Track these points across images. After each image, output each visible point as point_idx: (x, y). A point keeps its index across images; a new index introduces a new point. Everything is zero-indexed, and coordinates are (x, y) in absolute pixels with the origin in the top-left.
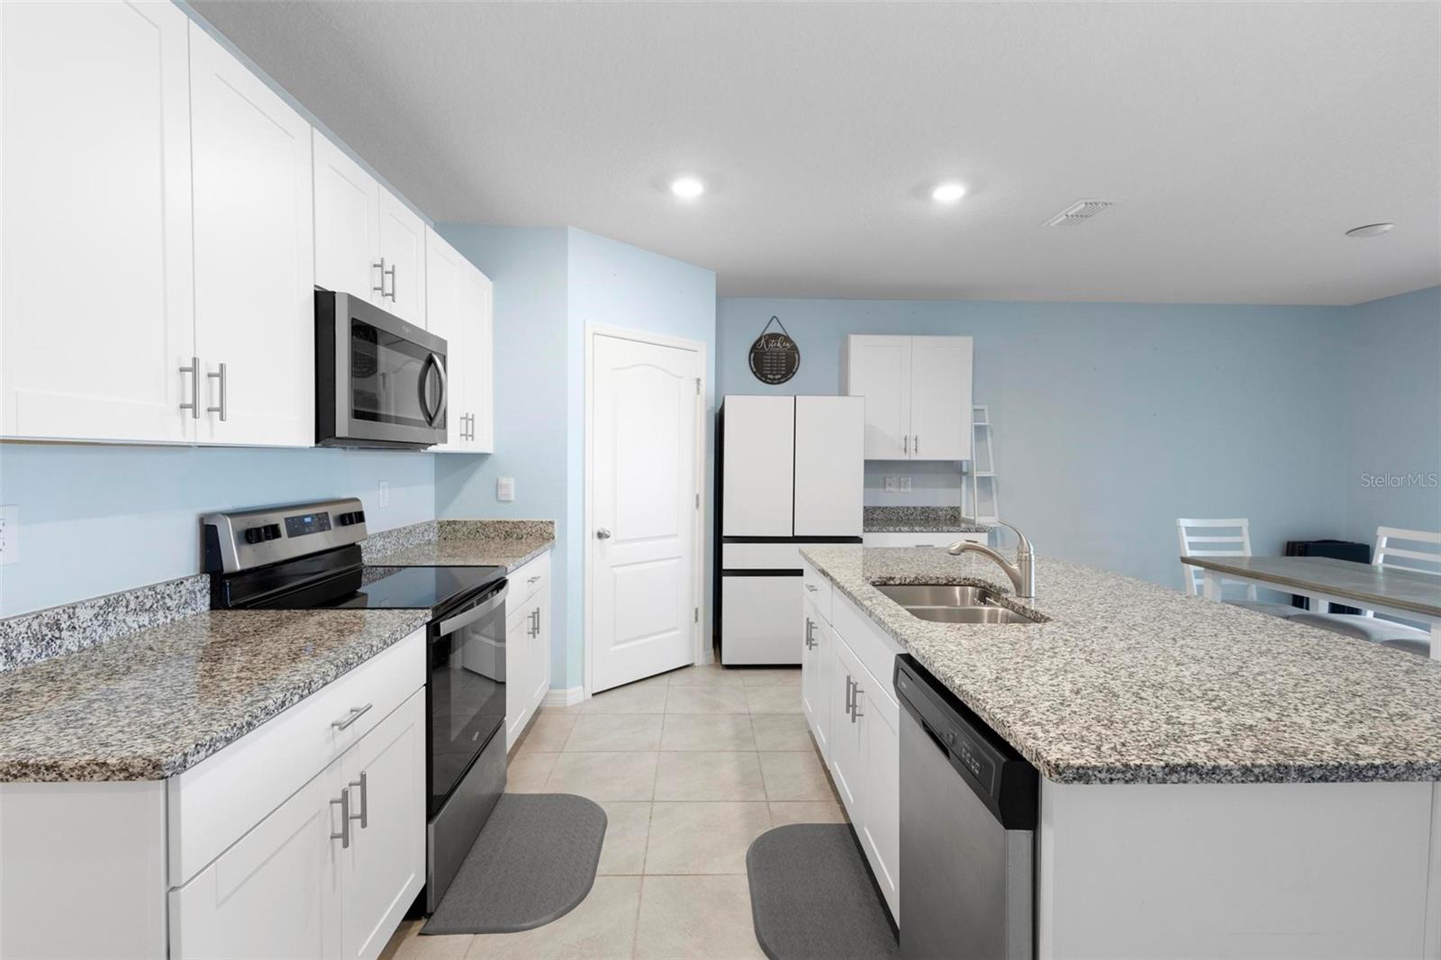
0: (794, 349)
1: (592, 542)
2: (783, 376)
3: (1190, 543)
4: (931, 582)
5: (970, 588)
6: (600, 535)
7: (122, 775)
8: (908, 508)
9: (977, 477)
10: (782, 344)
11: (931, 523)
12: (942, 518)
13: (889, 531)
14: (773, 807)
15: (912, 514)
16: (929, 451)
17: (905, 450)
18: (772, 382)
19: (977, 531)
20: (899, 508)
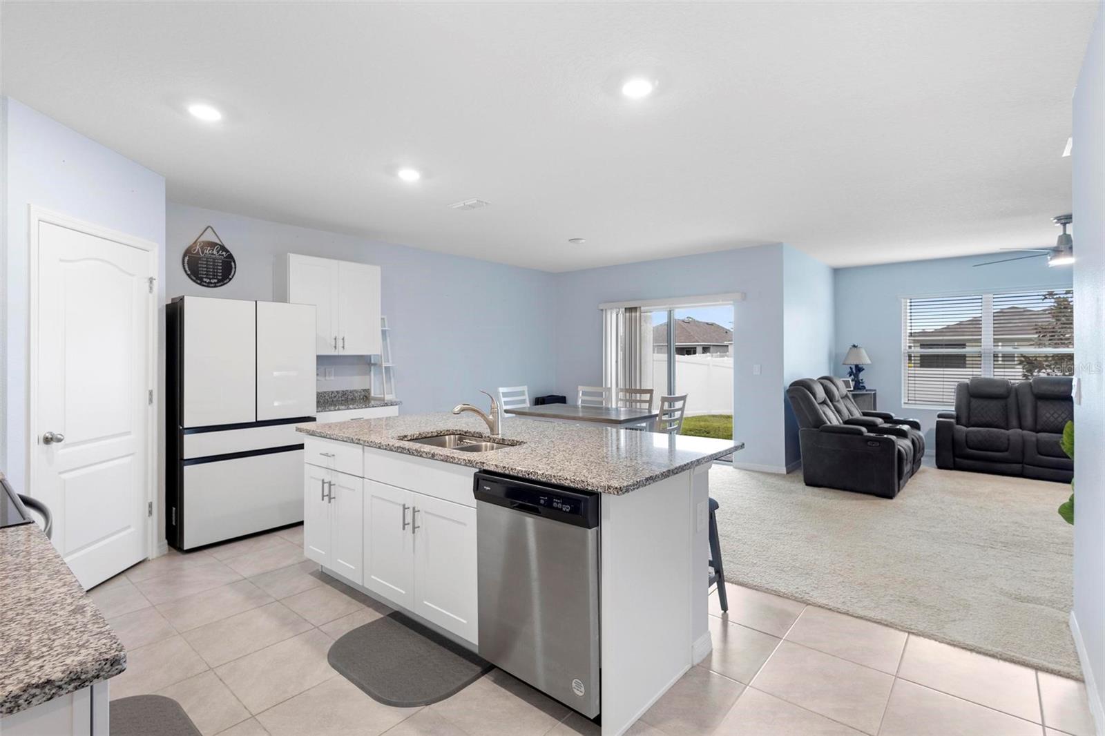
0: (230, 257)
1: (38, 449)
2: (219, 281)
3: (504, 402)
4: (428, 436)
5: (452, 436)
6: (47, 441)
7: (71, 687)
8: (332, 392)
9: (385, 367)
10: (218, 252)
11: (349, 403)
12: (358, 399)
13: (330, 411)
14: (324, 628)
15: (335, 397)
16: (352, 348)
17: (335, 347)
18: (208, 285)
19: (392, 405)
20: (325, 392)
